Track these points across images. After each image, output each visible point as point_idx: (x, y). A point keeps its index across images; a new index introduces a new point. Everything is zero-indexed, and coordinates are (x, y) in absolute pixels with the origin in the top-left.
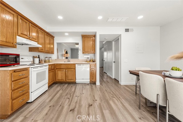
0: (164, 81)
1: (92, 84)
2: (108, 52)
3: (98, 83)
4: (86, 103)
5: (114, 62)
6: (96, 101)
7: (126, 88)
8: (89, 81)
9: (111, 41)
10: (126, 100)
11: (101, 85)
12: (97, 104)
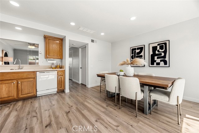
0: (119, 78)
1: (60, 93)
2: (74, 58)
3: (67, 90)
4: (62, 113)
5: (81, 68)
6: (72, 107)
7: (93, 89)
8: (56, 90)
9: (78, 47)
10: (96, 98)
11: (71, 92)
12: (73, 109)
